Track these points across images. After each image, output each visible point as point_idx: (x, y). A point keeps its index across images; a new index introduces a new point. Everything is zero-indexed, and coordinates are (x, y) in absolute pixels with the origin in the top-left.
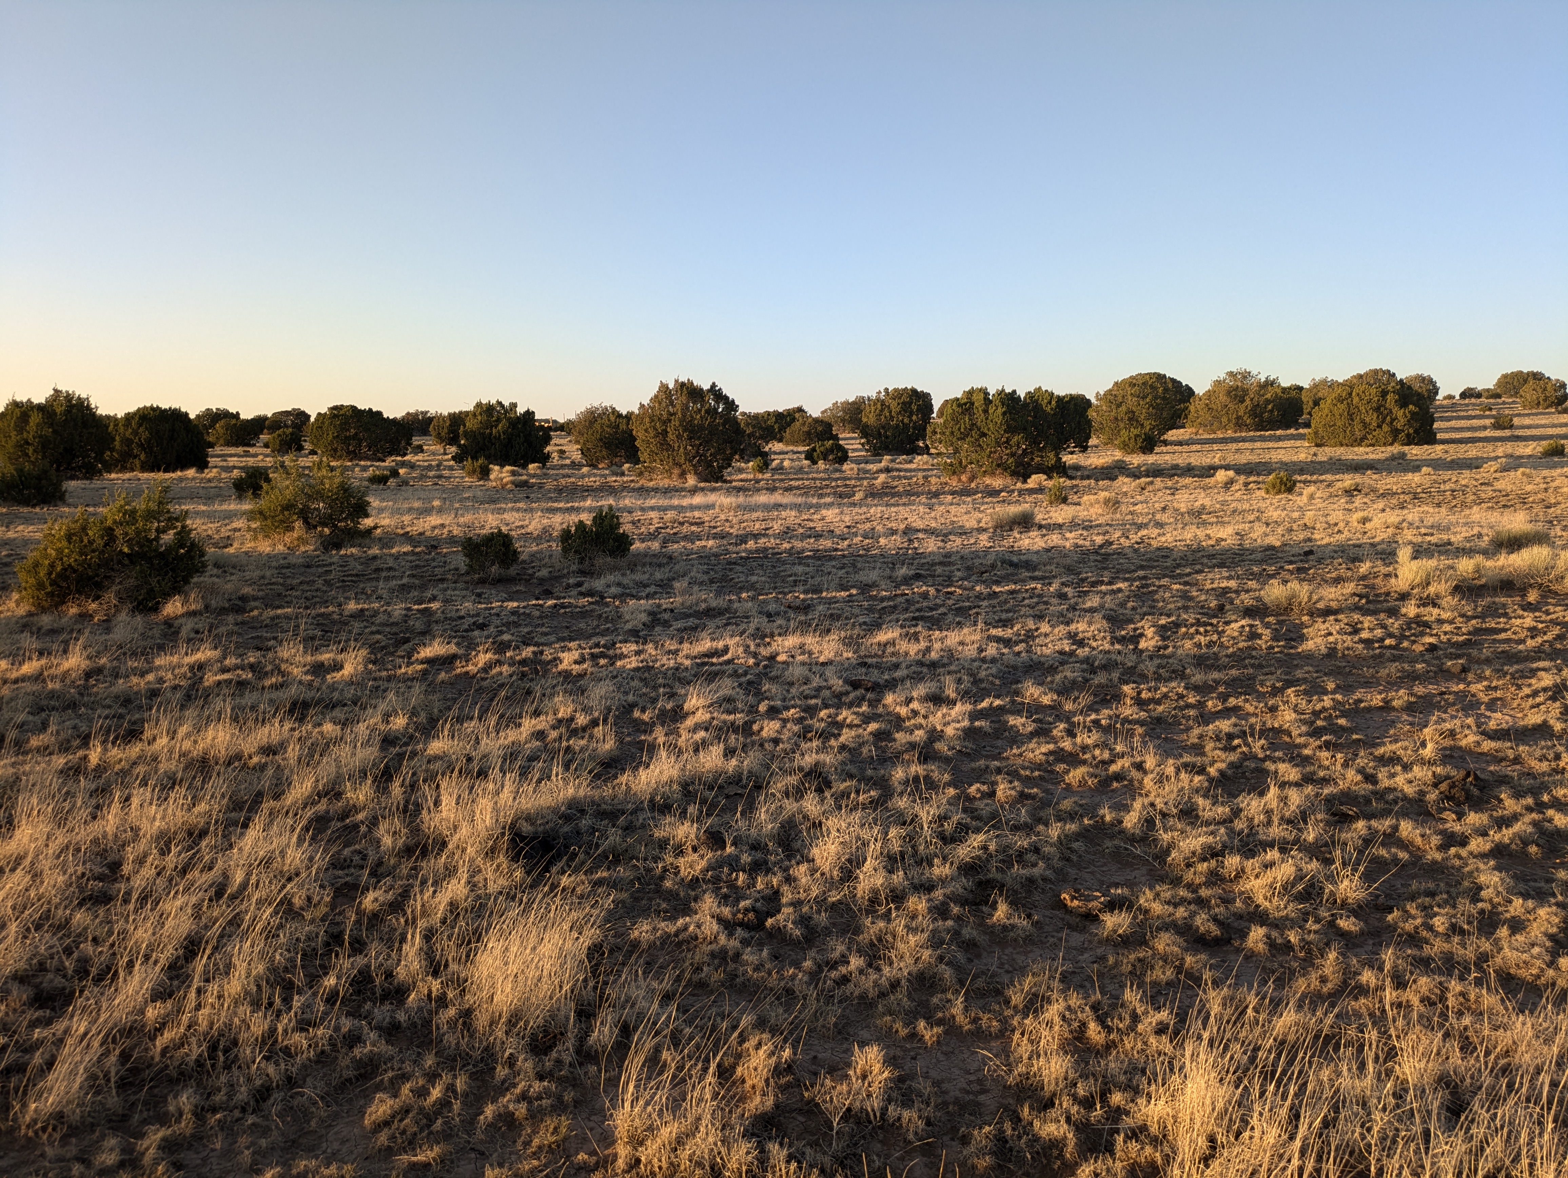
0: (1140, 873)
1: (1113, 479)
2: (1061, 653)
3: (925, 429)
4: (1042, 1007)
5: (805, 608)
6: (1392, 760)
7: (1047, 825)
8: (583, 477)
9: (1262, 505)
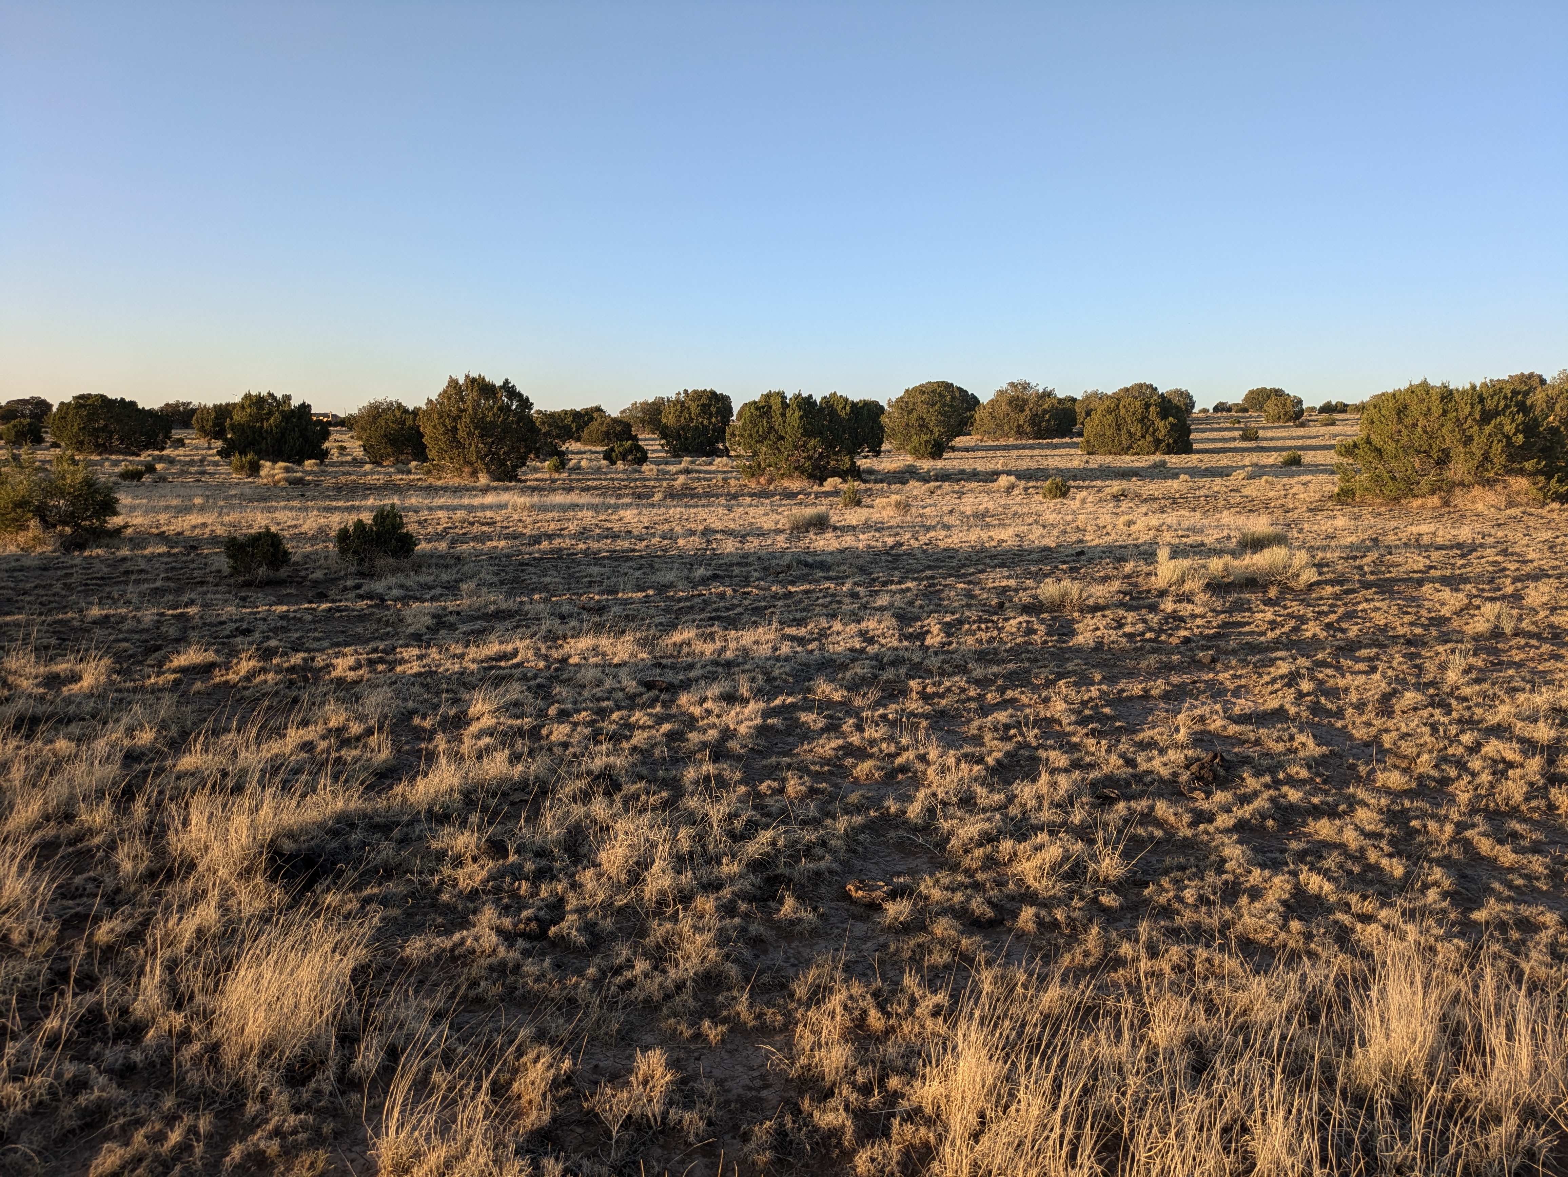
0: (920, 862)
1: (905, 482)
2: (852, 650)
3: (724, 432)
4: (824, 997)
5: (600, 609)
6: (1151, 744)
7: (834, 818)
8: (365, 474)
9: (1040, 508)
